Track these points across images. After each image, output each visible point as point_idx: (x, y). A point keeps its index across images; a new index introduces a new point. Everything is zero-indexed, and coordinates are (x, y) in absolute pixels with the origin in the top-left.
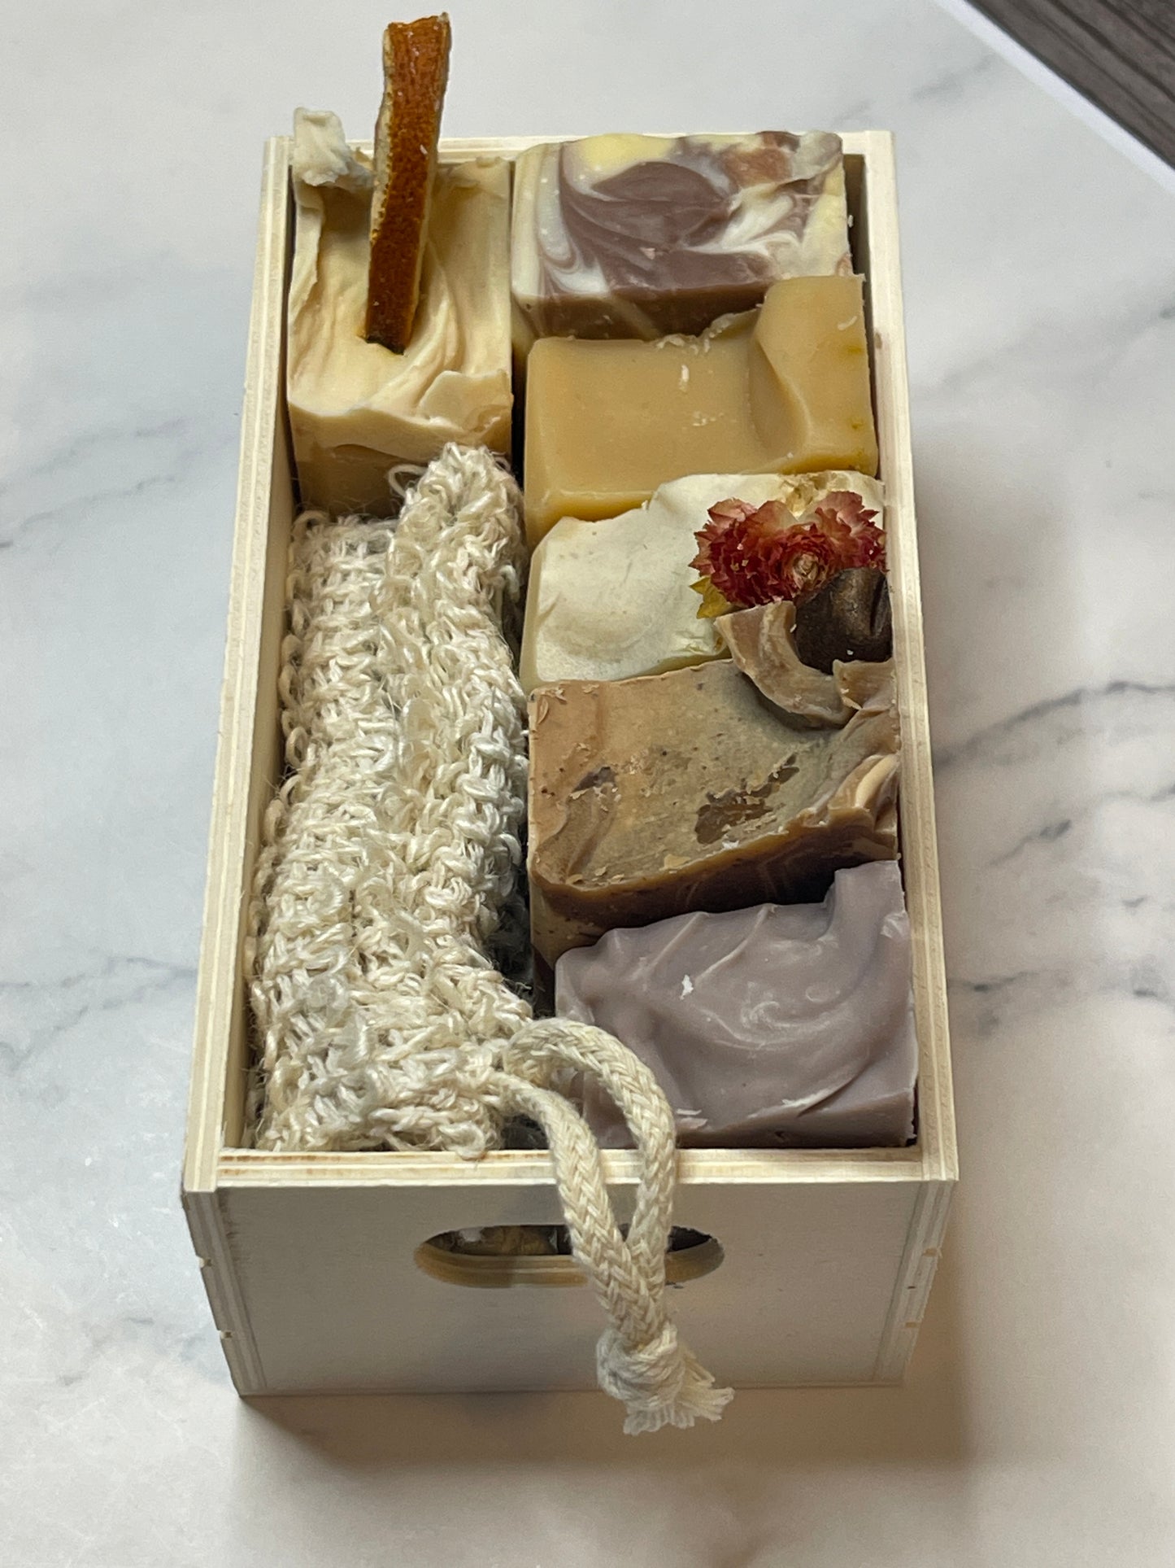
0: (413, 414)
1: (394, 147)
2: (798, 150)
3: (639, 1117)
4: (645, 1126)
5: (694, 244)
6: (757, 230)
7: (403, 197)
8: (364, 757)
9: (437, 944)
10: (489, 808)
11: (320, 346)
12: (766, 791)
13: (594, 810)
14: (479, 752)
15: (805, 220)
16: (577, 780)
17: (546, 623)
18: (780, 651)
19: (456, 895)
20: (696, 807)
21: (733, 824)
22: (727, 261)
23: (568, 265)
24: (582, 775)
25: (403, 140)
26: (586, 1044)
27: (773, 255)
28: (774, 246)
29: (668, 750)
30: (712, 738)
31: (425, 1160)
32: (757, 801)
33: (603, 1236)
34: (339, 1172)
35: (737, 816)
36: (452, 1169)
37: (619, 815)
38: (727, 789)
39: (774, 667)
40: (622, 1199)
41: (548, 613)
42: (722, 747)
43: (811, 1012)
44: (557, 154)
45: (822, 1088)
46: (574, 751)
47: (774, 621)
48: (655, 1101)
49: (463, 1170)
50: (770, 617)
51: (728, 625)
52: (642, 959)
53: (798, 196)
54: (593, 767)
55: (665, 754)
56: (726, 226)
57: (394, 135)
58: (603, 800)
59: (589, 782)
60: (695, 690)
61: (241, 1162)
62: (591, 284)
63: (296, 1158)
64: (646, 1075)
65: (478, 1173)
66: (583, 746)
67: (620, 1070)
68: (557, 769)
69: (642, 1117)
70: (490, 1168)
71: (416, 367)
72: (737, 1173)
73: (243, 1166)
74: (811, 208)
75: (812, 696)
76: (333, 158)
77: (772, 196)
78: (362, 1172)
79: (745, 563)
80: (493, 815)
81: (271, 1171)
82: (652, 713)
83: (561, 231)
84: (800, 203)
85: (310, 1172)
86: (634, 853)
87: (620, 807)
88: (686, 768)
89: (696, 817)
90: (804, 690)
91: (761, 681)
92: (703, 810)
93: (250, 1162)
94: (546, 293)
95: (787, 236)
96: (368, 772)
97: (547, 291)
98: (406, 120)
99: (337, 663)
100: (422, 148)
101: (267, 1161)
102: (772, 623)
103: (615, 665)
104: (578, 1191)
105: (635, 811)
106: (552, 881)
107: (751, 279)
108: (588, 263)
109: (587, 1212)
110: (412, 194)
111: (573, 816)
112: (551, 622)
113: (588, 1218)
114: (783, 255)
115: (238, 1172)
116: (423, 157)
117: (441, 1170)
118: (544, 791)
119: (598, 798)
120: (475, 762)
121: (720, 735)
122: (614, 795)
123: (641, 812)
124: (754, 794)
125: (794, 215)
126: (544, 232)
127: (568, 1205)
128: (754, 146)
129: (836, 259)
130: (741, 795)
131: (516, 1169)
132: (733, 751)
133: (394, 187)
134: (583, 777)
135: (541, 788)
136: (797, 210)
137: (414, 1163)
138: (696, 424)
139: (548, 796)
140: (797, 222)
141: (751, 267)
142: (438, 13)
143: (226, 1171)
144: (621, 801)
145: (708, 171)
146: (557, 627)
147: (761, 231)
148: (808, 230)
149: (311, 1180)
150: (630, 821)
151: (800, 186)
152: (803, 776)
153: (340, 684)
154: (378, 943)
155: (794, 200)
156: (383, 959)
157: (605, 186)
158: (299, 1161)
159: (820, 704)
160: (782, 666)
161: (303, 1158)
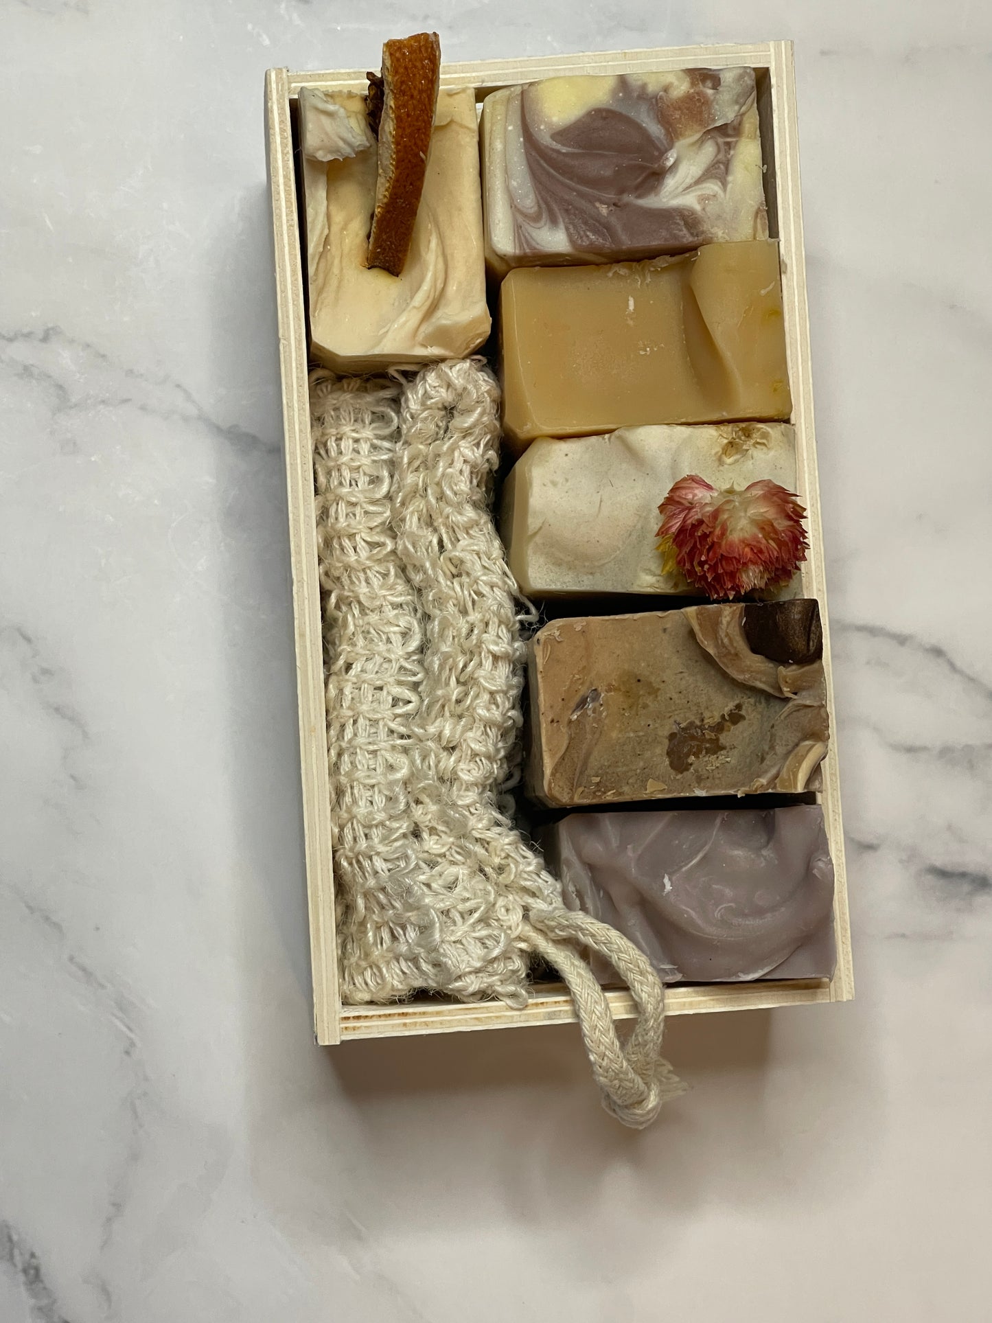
0: (413, 346)
1: (397, 152)
2: (720, 89)
3: (640, 990)
4: (644, 995)
5: (639, 197)
6: (689, 181)
7: (405, 186)
8: (394, 633)
9: (471, 813)
10: (500, 697)
11: (334, 282)
12: (719, 728)
13: (588, 728)
14: (489, 652)
15: (727, 164)
16: (573, 704)
17: (534, 540)
18: (735, 645)
19: (481, 772)
20: (666, 733)
21: (697, 755)
22: (667, 216)
23: (536, 218)
24: (577, 699)
25: (405, 146)
26: (599, 938)
27: (704, 209)
28: (703, 199)
29: (642, 679)
30: (676, 674)
31: (485, 1010)
32: (713, 735)
33: (616, 1069)
34: (426, 1024)
35: (700, 751)
36: (505, 1016)
37: (605, 728)
38: (689, 721)
39: (729, 653)
40: (624, 1029)
41: (535, 534)
42: (684, 682)
43: (759, 912)
44: (519, 98)
45: (766, 966)
46: (571, 682)
47: (731, 621)
48: (650, 978)
49: (512, 1017)
50: (728, 619)
51: (694, 615)
52: (628, 846)
53: (721, 140)
54: (584, 690)
55: (639, 681)
56: (663, 178)
57: (397, 144)
58: (594, 718)
59: (582, 703)
60: (660, 632)
61: (356, 1021)
62: (555, 240)
63: (394, 1014)
64: (643, 962)
65: (523, 1018)
66: (577, 676)
67: (626, 959)
68: (560, 700)
69: (642, 990)
70: (531, 1013)
71: (414, 307)
72: (702, 1006)
73: (357, 1024)
74: (732, 152)
75: (759, 676)
76: (341, 144)
77: (701, 142)
78: (441, 1023)
79: (706, 567)
80: (504, 703)
81: (377, 1026)
82: (627, 645)
83: (529, 184)
84: (723, 148)
85: (405, 1025)
86: (620, 764)
87: (607, 721)
88: (657, 697)
89: (666, 742)
90: (752, 672)
91: (718, 657)
92: (672, 736)
93: (362, 1020)
94: (520, 249)
95: (712, 187)
96: (401, 653)
97: (521, 245)
98: (408, 131)
99: (361, 537)
100: (421, 154)
101: (374, 1019)
102: (729, 623)
103: (591, 577)
104: (598, 1042)
105: (618, 725)
106: (564, 801)
107: (687, 238)
108: (554, 221)
109: (605, 1055)
110: (411, 184)
111: (573, 736)
112: (538, 539)
113: (605, 1058)
114: (712, 208)
115: (354, 1028)
116: (422, 161)
117: (497, 1017)
118: (552, 721)
119: (591, 718)
120: (486, 658)
121: (682, 672)
122: (601, 713)
123: (623, 727)
124: (712, 728)
125: (718, 162)
126: (514, 183)
127: (591, 1051)
128: (682, 88)
129: (754, 209)
130: (700, 727)
131: (549, 1013)
132: (692, 686)
133: (397, 180)
134: (578, 700)
135: (550, 719)
136: (721, 156)
137: (478, 1013)
138: (642, 353)
139: (555, 725)
140: (719, 170)
141: (686, 224)
142: (430, 32)
143: (346, 1028)
144: (606, 716)
145: (646, 120)
146: (543, 544)
147: (692, 181)
148: (730, 178)
149: (406, 1030)
150: (614, 735)
151: (723, 130)
152: (751, 725)
153: (367, 562)
154: (430, 821)
155: (717, 144)
156: (433, 831)
157: (562, 134)
158: (396, 1017)
159: (764, 683)
160: (736, 655)
161: (399, 1014)
